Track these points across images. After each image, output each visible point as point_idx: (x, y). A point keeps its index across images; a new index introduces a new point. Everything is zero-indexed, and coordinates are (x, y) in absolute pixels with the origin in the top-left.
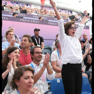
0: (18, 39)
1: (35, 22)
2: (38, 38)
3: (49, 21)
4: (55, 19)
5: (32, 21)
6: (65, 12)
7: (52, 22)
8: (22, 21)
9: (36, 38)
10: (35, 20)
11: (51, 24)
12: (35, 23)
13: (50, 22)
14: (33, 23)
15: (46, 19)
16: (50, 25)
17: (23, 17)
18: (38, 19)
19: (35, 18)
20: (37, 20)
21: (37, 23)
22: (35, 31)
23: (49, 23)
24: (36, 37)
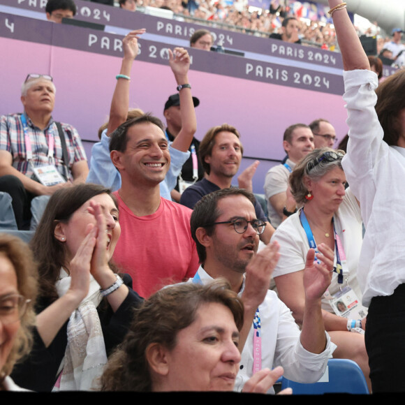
0: (76, 145)
3: (249, 55)
4: (274, 48)
6: (313, 15)
7: (265, 65)
8: (96, 49)
11: (259, 72)
13: (255, 63)
15: (228, 44)
17: (101, 27)
23: (249, 69)
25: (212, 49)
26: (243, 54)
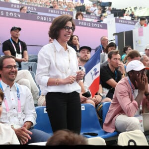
1: (14, 15)
2: (17, 42)
4: (49, 11)
5: (9, 14)
7: (43, 16)
9: (14, 42)
10: (14, 12)
11: (42, 19)
12: (13, 17)
13: (40, 16)
14: (9, 17)
15: (34, 10)
16: (39, 20)
18: (18, 11)
19: (15, 8)
20: (17, 13)
21: (17, 17)
22: (13, 32)
23: (38, 18)
24: (14, 40)
25: (27, 12)
26: (37, 13)
